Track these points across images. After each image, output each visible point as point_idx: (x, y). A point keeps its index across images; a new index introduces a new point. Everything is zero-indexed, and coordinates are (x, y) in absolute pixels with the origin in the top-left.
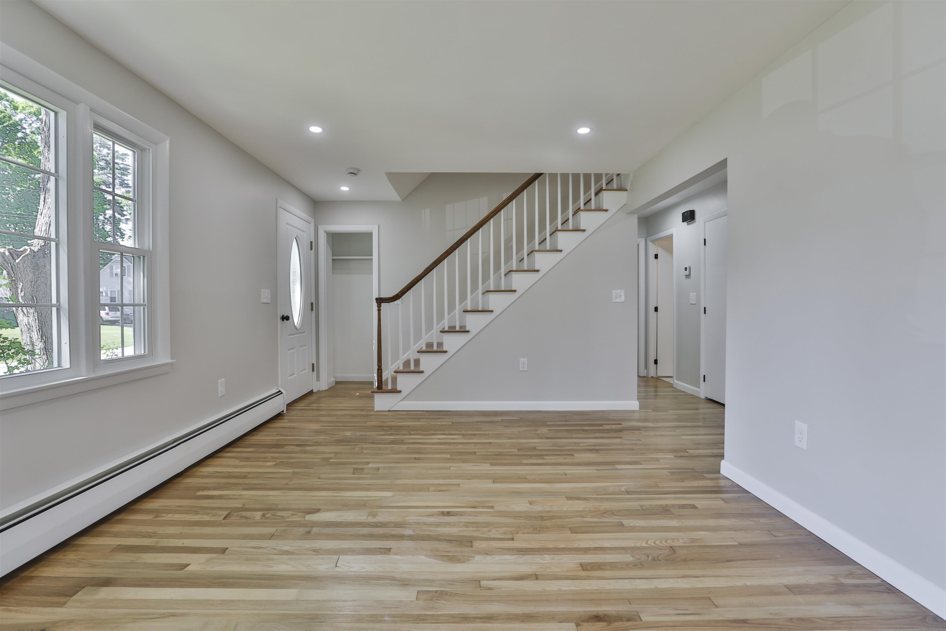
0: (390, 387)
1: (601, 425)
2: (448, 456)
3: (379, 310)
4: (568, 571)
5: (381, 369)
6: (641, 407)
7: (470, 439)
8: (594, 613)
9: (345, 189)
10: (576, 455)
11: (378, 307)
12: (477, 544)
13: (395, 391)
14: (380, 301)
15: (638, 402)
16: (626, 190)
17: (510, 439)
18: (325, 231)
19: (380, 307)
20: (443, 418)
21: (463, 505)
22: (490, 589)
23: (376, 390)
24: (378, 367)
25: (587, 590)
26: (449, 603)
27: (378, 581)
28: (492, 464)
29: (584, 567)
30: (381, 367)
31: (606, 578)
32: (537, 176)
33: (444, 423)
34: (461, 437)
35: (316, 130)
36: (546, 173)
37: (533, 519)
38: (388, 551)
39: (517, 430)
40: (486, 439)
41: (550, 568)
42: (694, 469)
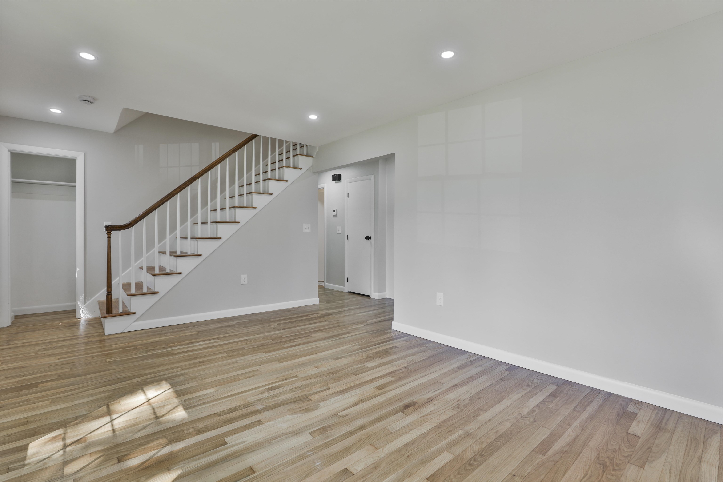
0: (121, 310)
1: (307, 316)
2: (225, 355)
3: (109, 238)
4: (373, 393)
5: (111, 295)
6: (320, 302)
7: (227, 340)
8: (404, 405)
9: (56, 111)
10: (313, 335)
11: (108, 234)
12: (314, 398)
13: (127, 313)
14: (110, 229)
15: (318, 298)
16: (313, 157)
17: (258, 334)
18: (9, 150)
19: (110, 234)
20: (185, 330)
21: (275, 381)
22: (347, 415)
23: (106, 315)
24: (108, 292)
25: (391, 397)
26: (334, 431)
27: (276, 440)
28: (266, 352)
29: (379, 388)
30: (110, 292)
31: (393, 389)
33: (190, 334)
34: (218, 340)
35: (87, 56)
36: (261, 136)
37: (328, 375)
38: (260, 422)
39: (257, 328)
40: (240, 338)
41: (364, 394)
42: (378, 330)
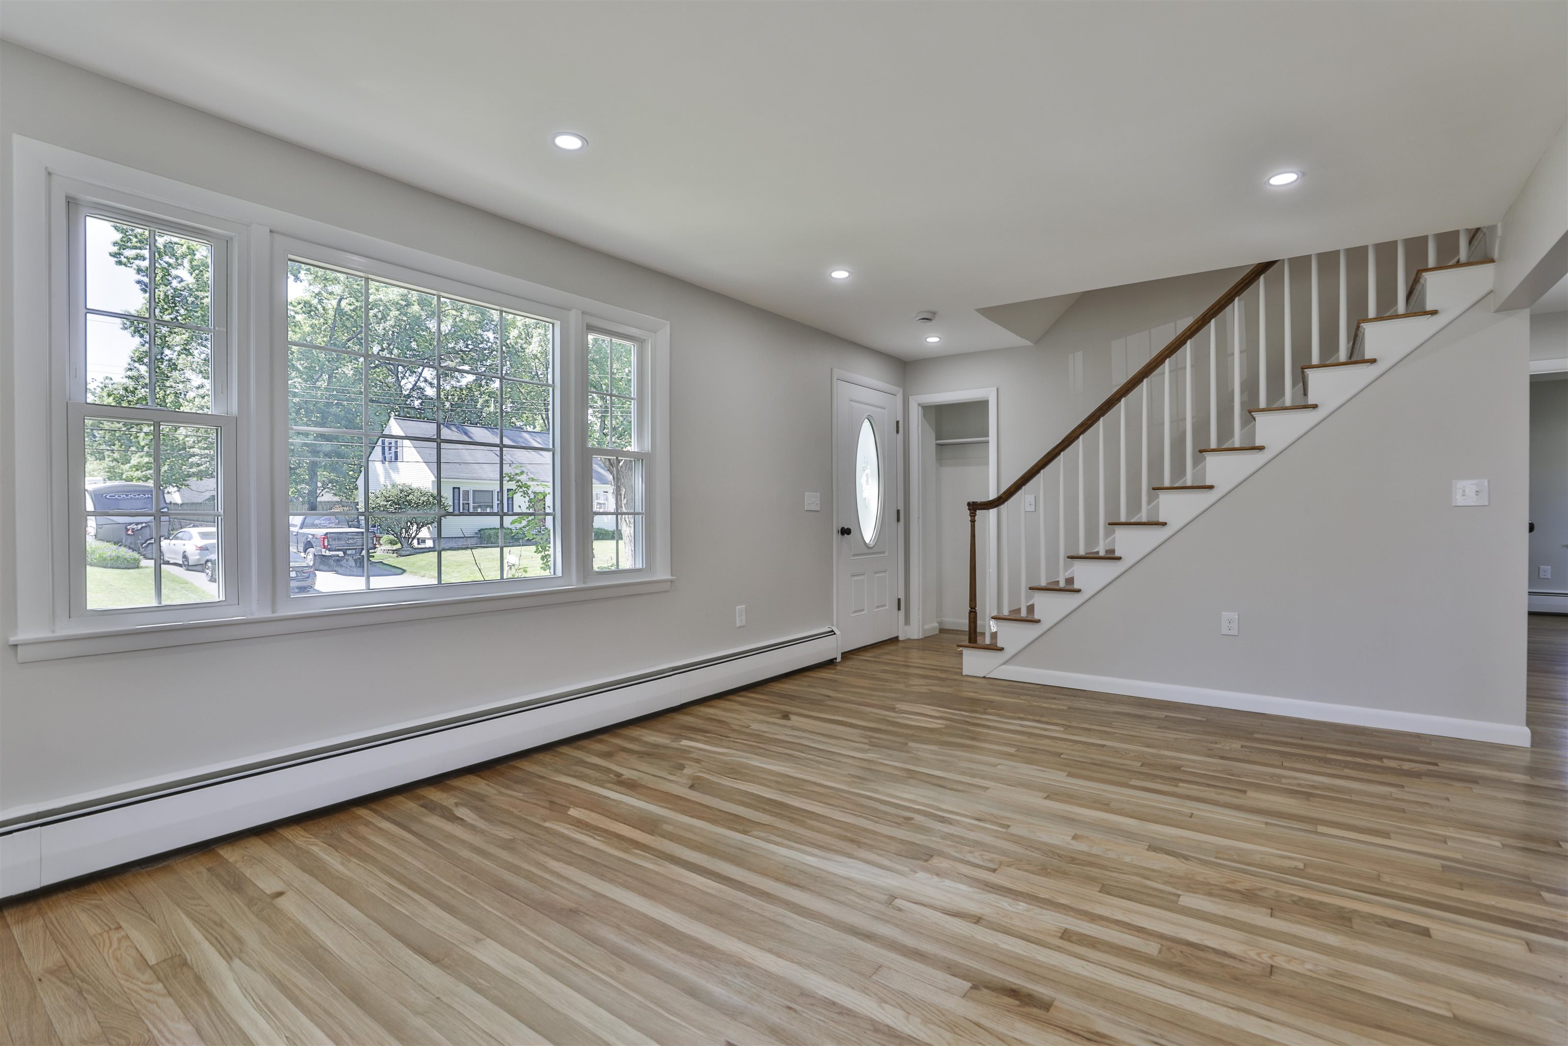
0: (988, 641)
1: (1380, 758)
2: (1012, 750)
3: (973, 522)
4: (1035, 931)
5: (975, 613)
7: (1073, 735)
8: (1014, 987)
9: (933, 340)
10: (1251, 794)
11: (971, 516)
12: (936, 861)
13: (994, 647)
14: (974, 507)
15: (1527, 731)
16: (1492, 261)
17: (1148, 746)
18: (919, 405)
19: (974, 516)
20: (1060, 699)
21: (963, 812)
22: (901, 910)
23: (967, 643)
24: (971, 608)
25: (1039, 960)
28: (1070, 775)
29: (1066, 935)
30: (975, 609)
31: (1091, 960)
32: (1263, 268)
33: (1054, 706)
34: (1062, 729)
35: (840, 275)
36: (1283, 260)
37: (1057, 857)
39: (1176, 736)
40: (1102, 739)
41: (1011, 919)
